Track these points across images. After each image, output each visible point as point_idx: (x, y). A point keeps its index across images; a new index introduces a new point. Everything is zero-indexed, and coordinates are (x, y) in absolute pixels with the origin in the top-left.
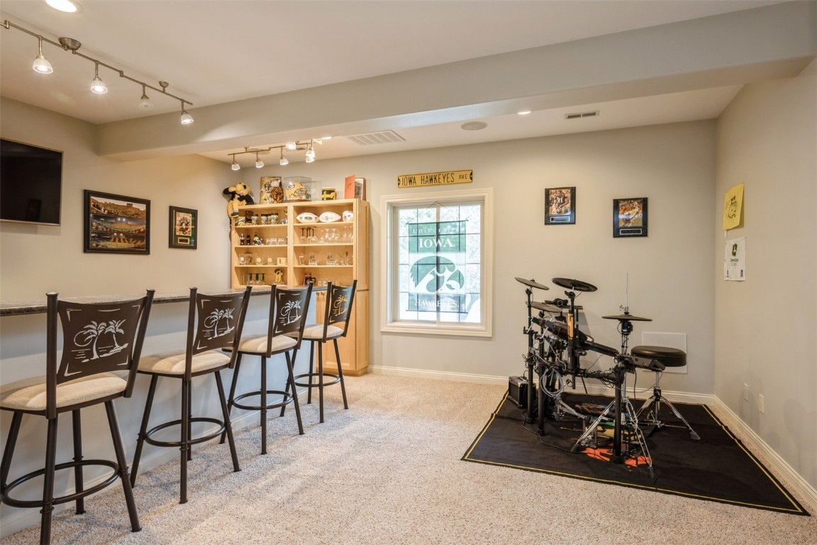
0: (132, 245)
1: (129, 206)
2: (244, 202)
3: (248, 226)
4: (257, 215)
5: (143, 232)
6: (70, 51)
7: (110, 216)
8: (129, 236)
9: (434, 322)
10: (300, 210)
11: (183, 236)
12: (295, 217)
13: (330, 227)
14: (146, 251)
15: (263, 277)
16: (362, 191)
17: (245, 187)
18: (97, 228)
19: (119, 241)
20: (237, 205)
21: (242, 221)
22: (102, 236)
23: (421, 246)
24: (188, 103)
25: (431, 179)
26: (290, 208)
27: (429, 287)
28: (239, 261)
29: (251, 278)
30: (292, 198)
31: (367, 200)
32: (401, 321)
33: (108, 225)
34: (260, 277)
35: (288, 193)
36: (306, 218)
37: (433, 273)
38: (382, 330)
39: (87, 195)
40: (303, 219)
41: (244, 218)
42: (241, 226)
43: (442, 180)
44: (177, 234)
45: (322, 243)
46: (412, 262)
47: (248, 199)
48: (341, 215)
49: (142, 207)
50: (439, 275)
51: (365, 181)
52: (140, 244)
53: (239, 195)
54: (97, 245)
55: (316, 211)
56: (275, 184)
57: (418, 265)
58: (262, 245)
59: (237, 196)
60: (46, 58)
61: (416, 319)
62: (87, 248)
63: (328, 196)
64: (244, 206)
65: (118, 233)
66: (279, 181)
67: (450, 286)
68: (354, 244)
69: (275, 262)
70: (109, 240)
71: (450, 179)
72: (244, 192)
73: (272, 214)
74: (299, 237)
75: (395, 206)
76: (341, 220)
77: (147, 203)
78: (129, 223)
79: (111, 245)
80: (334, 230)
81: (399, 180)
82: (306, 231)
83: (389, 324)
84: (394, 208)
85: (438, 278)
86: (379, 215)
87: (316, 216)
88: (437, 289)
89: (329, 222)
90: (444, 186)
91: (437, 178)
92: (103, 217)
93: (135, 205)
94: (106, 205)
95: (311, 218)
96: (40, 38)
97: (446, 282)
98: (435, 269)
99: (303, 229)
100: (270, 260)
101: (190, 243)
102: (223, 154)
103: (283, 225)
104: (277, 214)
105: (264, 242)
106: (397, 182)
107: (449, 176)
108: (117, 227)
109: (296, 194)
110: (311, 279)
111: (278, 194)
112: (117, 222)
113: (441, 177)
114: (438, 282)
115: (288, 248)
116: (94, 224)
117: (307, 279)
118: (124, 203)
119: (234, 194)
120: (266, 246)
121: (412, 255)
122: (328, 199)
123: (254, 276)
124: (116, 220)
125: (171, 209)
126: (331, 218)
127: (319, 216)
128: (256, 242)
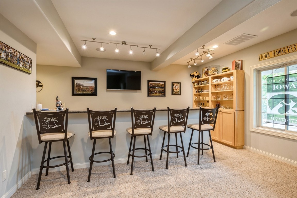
0: (160, 95)
1: (159, 83)
2: (197, 78)
3: (198, 86)
4: (201, 82)
5: (164, 91)
6: (124, 45)
7: (154, 87)
8: (159, 92)
9: (283, 130)
10: (214, 78)
11: (176, 91)
12: (212, 81)
13: (225, 83)
14: (164, 96)
15: (204, 104)
16: (240, 66)
17: (197, 73)
18: (151, 90)
19: (157, 94)
20: (194, 79)
21: (196, 85)
22: (152, 92)
23: (274, 89)
24: (159, 49)
25: (280, 52)
26: (210, 77)
27: (279, 111)
28: (195, 98)
29: (199, 104)
30: (211, 74)
31: (243, 70)
32: (263, 127)
33: (154, 89)
34: (203, 104)
35: (210, 72)
36: (216, 81)
37: (282, 103)
38: (251, 130)
39: (148, 81)
40: (215, 82)
41: (197, 84)
42: (196, 86)
43: (287, 51)
44: (174, 90)
45: (222, 91)
46: (269, 98)
47: (198, 77)
48: (230, 78)
49: (163, 83)
50: (286, 104)
51: (242, 62)
52: (163, 94)
53: (195, 76)
54: (151, 95)
55: (220, 77)
56: (206, 70)
57: (273, 99)
58: (202, 93)
59: (194, 76)
60: (118, 48)
61: (272, 127)
62: (149, 96)
63: (224, 71)
64: (197, 79)
65: (156, 91)
66: (207, 68)
67: (295, 111)
68: (234, 90)
69: (206, 99)
70: (154, 93)
71: (293, 48)
72: (197, 75)
73: (205, 81)
74: (214, 89)
75: (259, 70)
76: (230, 80)
77: (165, 82)
78: (159, 88)
79: (154, 95)
80: (226, 85)
81: (259, 57)
82: (217, 86)
83: (254, 128)
84: (259, 72)
85: (286, 106)
86: (249, 76)
87: (220, 80)
88: (285, 112)
89: (225, 81)
90: (289, 54)
91: (284, 51)
92: (152, 87)
93: (161, 83)
94: (153, 84)
95: (218, 81)
96: (117, 44)
97: (291, 108)
98: (284, 101)
99: (215, 85)
100: (204, 98)
101: (179, 93)
102: (185, 63)
103: (208, 84)
104: (207, 81)
105: (203, 91)
106: (259, 58)
107: (293, 47)
108: (156, 90)
109: (212, 72)
110: (218, 105)
111: (207, 73)
112: (156, 88)
113: (287, 49)
114: (286, 109)
115: (209, 93)
116: (150, 89)
117: (217, 105)
118: (158, 83)
119: (193, 75)
120: (203, 93)
121: (269, 94)
122: (224, 72)
123: (200, 104)
124: (156, 87)
125: (172, 83)
126: (225, 80)
127: (221, 79)
128: (200, 92)
